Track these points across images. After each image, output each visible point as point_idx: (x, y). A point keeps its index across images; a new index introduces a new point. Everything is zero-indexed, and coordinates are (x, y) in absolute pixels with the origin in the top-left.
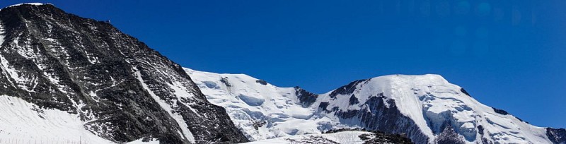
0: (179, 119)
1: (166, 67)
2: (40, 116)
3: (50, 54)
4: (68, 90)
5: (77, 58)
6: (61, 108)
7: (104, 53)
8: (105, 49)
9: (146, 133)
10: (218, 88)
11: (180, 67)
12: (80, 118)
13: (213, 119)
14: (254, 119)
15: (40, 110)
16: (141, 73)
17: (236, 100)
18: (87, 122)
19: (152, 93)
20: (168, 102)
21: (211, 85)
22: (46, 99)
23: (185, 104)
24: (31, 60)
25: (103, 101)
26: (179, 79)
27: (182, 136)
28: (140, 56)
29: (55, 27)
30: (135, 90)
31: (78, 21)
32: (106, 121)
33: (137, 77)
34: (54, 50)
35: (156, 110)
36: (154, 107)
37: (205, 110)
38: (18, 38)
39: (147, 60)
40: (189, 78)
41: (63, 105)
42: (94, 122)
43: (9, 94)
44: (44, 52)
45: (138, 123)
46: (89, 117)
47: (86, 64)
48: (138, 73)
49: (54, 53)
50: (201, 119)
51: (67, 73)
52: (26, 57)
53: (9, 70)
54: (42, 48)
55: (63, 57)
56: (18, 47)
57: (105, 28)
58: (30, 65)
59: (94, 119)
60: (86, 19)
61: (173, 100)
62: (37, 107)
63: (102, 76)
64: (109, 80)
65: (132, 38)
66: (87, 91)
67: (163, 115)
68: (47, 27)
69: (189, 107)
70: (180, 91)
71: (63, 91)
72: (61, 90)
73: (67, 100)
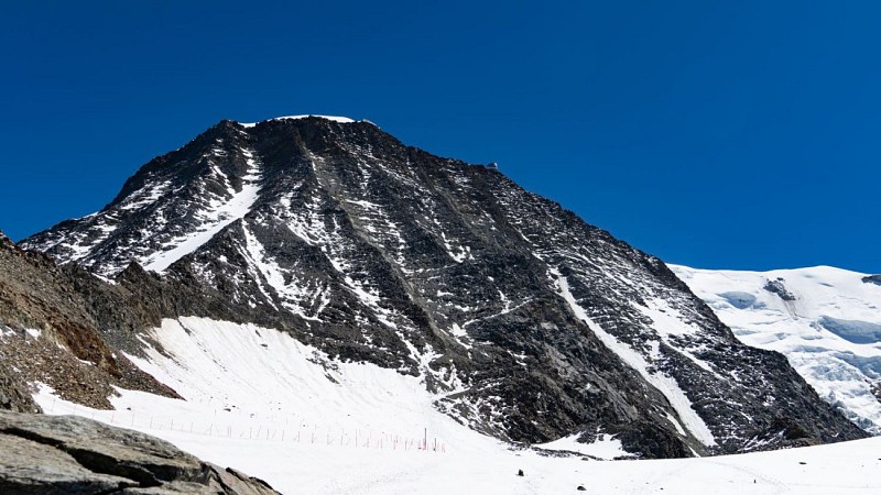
0: (667, 386)
1: (628, 266)
2: (330, 378)
3: (362, 235)
4: (399, 321)
5: (423, 247)
6: (381, 361)
7: (485, 238)
8: (485, 229)
9: (587, 421)
10: (762, 306)
11: (661, 264)
12: (425, 386)
13: (756, 382)
14: (873, 377)
15: (329, 363)
16: (570, 281)
17: (813, 332)
18: (442, 394)
19: (596, 329)
20: (638, 348)
21: (741, 302)
22: (347, 339)
23: (679, 350)
24: (316, 248)
25: (481, 348)
26: (660, 291)
27: (678, 427)
28: (564, 242)
29: (378, 176)
30: (555, 322)
31: (429, 165)
32: (489, 392)
33: (560, 291)
34: (372, 229)
35: (609, 369)
36: (604, 361)
37: (733, 363)
38: (291, 194)
39: (582, 251)
40: (685, 289)
41: (384, 356)
42: (460, 395)
43: (260, 322)
44: (348, 231)
45: (564, 397)
46: (448, 384)
47: (443, 262)
48: (562, 284)
49: (370, 234)
50: (725, 386)
51: (399, 282)
52: (307, 239)
53: (263, 268)
54: (344, 222)
55: (391, 245)
56: (290, 214)
57: (485, 182)
58: (313, 258)
59: (460, 389)
60: (444, 160)
61: (648, 342)
62: (324, 356)
63: (480, 289)
64: (494, 298)
65: (547, 202)
66: (444, 324)
67: (627, 379)
68: (360, 174)
69: (692, 357)
70: (665, 319)
71: (387, 323)
72: (382, 319)
73: (395, 343)
